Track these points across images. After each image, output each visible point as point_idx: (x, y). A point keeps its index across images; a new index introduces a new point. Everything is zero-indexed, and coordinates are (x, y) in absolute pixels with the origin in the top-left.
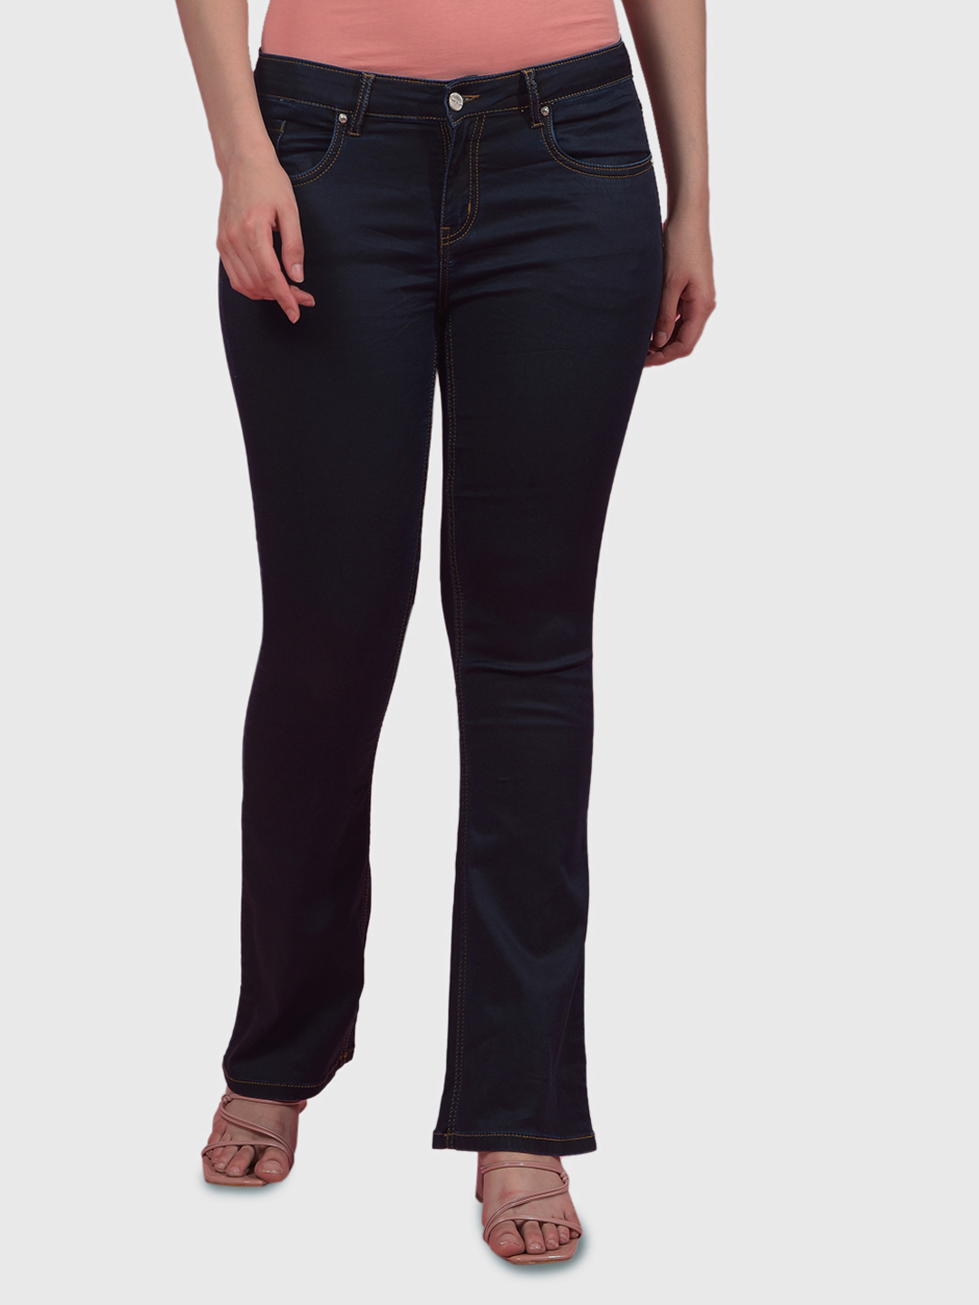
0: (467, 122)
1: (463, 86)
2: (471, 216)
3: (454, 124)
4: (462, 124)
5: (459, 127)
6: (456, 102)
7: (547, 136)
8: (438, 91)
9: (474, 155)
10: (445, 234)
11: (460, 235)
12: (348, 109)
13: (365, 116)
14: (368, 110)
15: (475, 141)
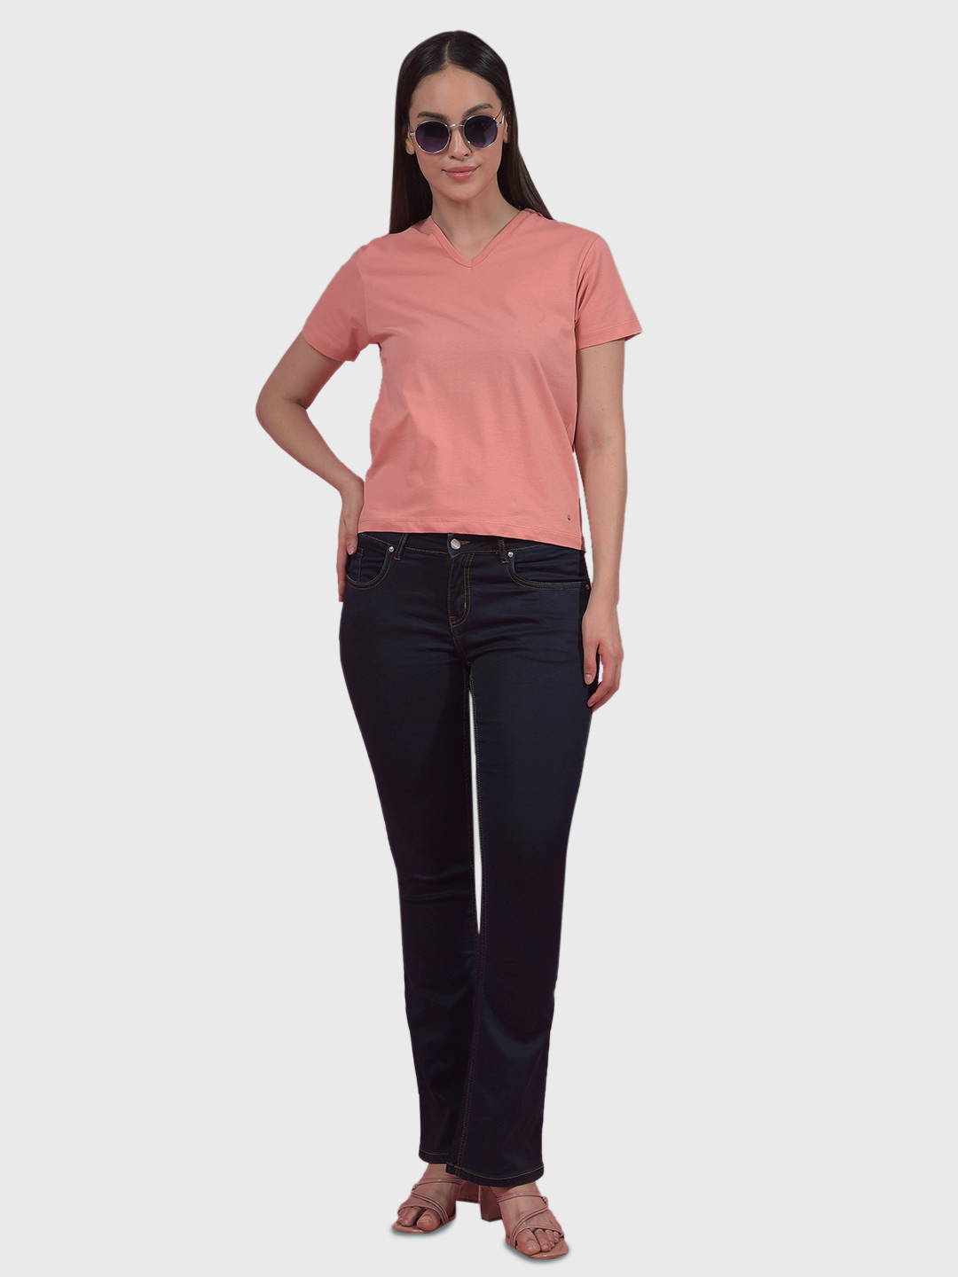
0: (463, 556)
1: (460, 538)
2: (467, 610)
3: (453, 557)
4: (459, 557)
5: (456, 559)
6: (455, 545)
7: (510, 569)
8: (444, 538)
9: (466, 575)
10: (453, 620)
11: (462, 621)
12: (393, 544)
13: (404, 549)
14: (405, 546)
15: (467, 567)
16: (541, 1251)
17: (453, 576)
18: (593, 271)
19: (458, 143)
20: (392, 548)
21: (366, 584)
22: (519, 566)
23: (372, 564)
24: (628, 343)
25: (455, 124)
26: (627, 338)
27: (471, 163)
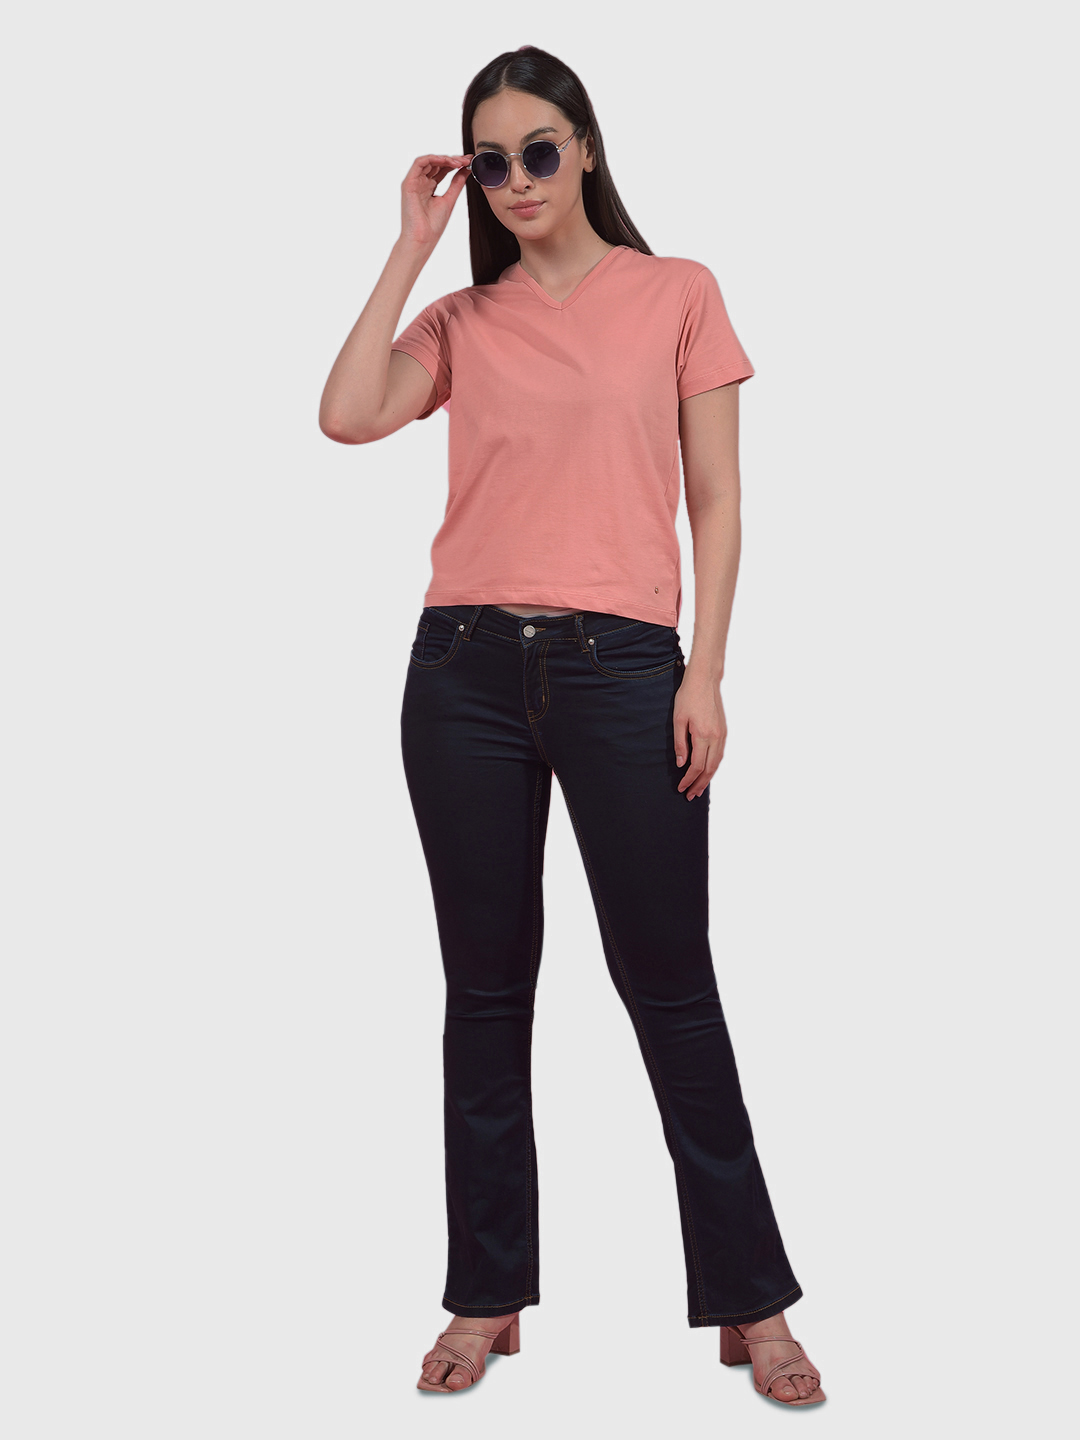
0: (538, 645)
1: (533, 622)
2: (546, 704)
3: (525, 646)
4: (533, 646)
5: (530, 648)
6: (529, 631)
7: (593, 659)
8: (517, 623)
9: (542, 666)
10: (531, 714)
11: (540, 716)
12: (464, 622)
13: (474, 629)
14: (476, 626)
15: (543, 657)
16: (799, 1398)
17: (527, 666)
18: (698, 309)
19: (519, 174)
20: (462, 627)
21: (431, 663)
22: (603, 653)
23: (438, 642)
24: (742, 387)
25: (514, 153)
26: (741, 381)
27: (534, 196)
